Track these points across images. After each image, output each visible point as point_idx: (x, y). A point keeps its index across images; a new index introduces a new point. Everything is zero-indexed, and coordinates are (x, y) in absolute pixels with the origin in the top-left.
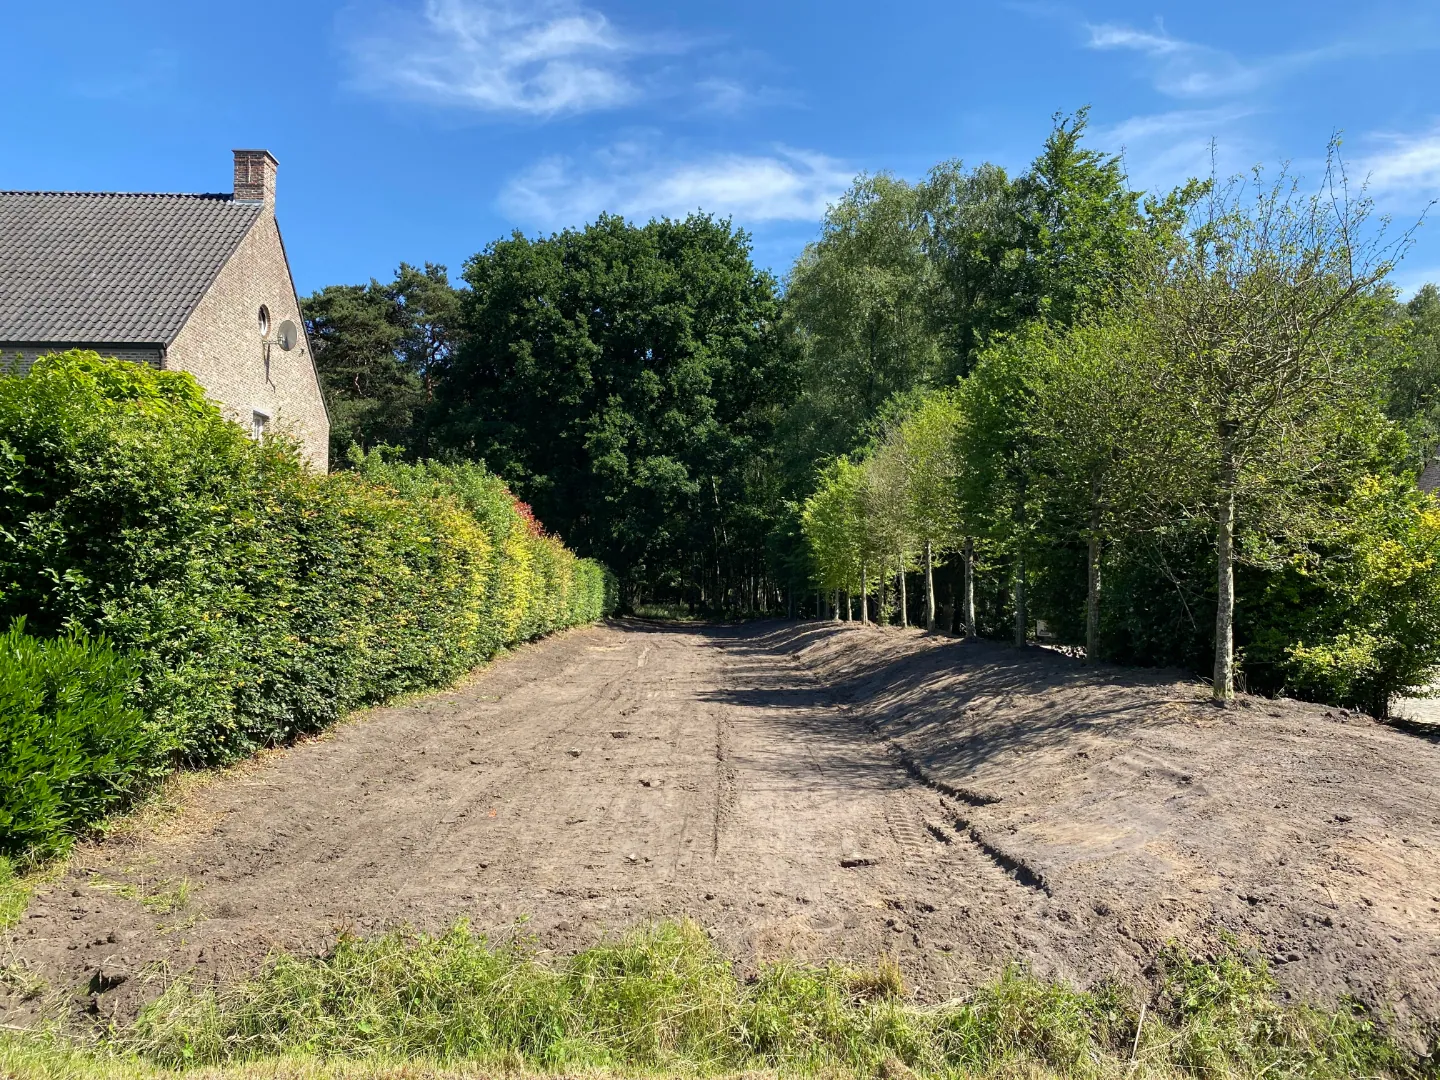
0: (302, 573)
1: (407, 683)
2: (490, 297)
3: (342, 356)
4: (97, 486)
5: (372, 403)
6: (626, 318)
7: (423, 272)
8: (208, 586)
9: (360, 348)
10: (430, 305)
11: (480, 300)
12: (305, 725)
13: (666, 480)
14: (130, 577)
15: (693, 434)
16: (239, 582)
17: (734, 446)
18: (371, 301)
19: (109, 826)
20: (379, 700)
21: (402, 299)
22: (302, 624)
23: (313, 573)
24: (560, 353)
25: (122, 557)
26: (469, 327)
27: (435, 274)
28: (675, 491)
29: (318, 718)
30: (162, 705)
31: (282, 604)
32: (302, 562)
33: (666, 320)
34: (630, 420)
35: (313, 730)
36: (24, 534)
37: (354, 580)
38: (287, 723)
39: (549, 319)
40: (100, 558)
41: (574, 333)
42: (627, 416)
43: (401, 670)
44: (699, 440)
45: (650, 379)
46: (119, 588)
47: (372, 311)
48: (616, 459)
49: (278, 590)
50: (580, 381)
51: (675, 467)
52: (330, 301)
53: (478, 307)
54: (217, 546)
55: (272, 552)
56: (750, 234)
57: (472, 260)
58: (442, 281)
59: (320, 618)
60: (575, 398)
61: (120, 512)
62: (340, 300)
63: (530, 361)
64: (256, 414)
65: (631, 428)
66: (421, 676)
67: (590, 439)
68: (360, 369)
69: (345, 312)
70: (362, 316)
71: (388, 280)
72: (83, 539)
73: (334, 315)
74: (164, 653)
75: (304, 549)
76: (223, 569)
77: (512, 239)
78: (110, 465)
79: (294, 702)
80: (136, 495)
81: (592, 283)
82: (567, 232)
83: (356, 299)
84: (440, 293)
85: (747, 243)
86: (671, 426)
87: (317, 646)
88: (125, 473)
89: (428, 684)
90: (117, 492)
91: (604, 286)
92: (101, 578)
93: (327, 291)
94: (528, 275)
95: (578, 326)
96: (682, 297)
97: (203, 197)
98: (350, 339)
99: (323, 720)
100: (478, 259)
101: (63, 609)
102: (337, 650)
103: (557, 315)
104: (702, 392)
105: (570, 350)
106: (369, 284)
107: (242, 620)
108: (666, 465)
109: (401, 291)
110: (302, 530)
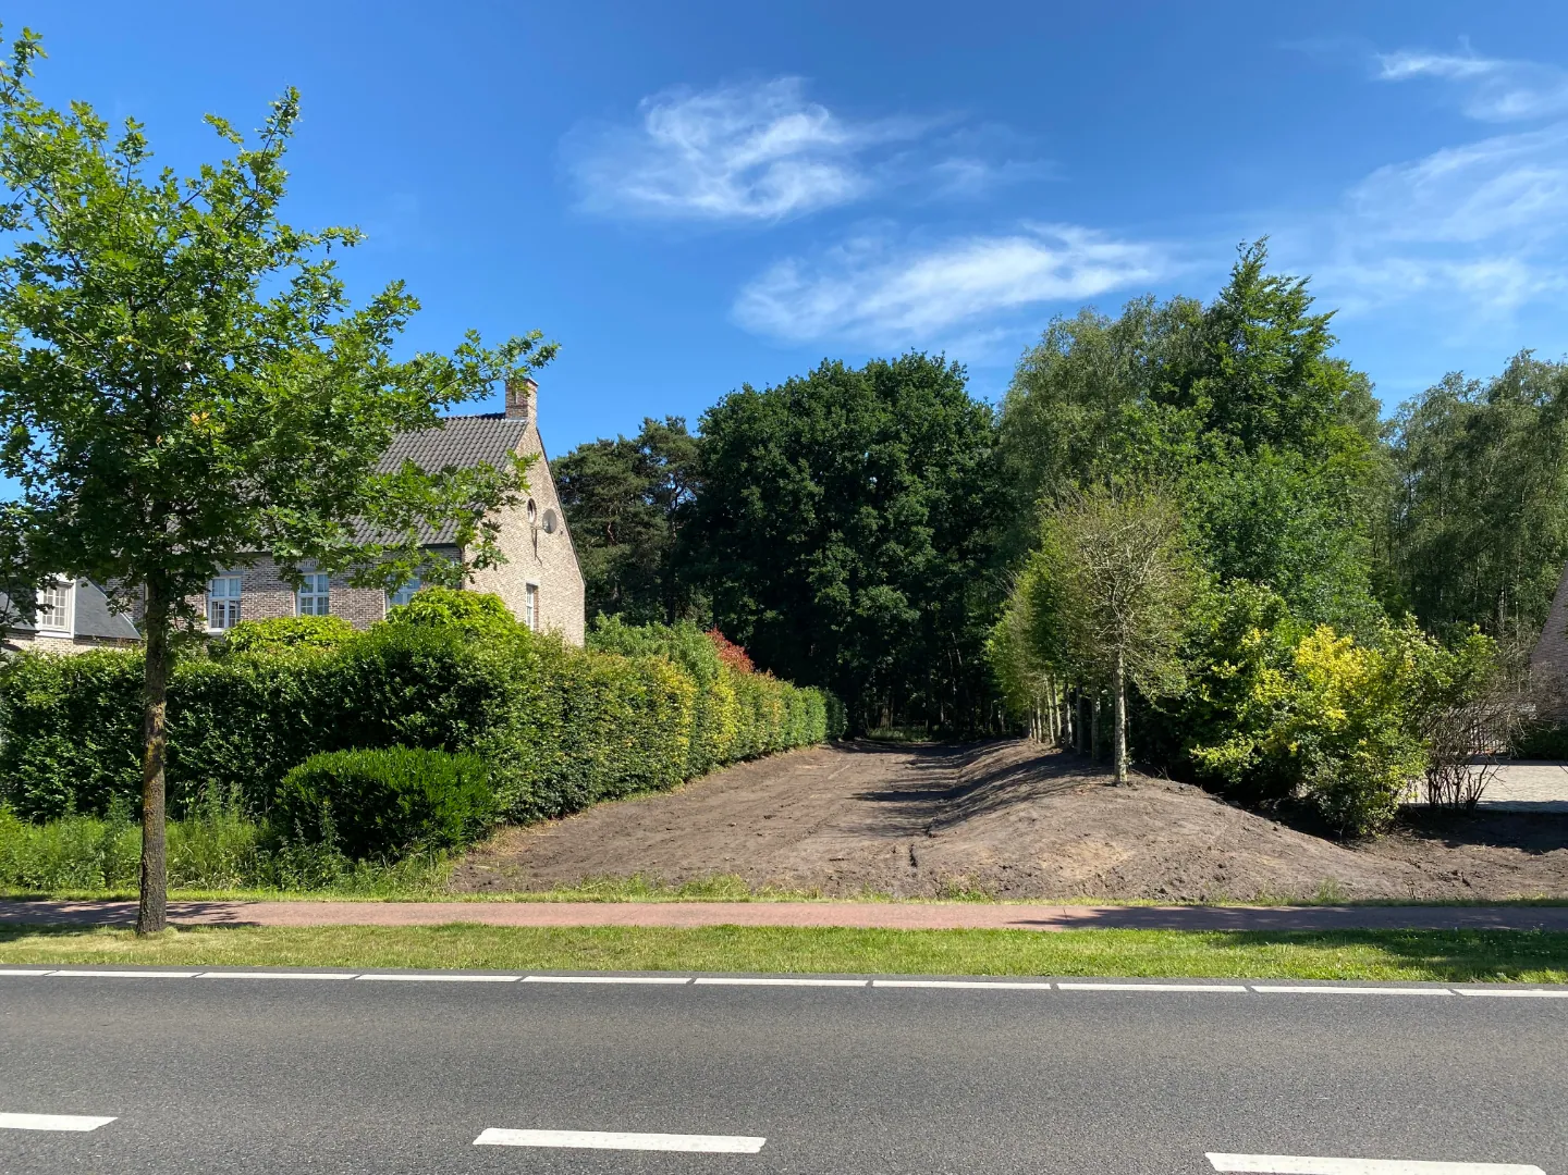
0: (565, 716)
1: (635, 786)
2: (722, 448)
3: (597, 507)
4: (470, 680)
5: (626, 548)
6: (845, 458)
7: (665, 424)
8: (519, 726)
9: (611, 500)
10: (673, 456)
11: (715, 451)
12: (569, 807)
13: (887, 608)
14: (485, 723)
15: (911, 563)
16: (533, 723)
17: (953, 572)
18: (620, 455)
19: (478, 846)
20: (616, 796)
21: (647, 451)
22: (567, 745)
23: (571, 716)
24: (785, 496)
25: (481, 713)
26: (706, 474)
27: (675, 427)
28: (894, 618)
29: (577, 804)
30: (500, 786)
31: (556, 734)
32: (565, 710)
33: (881, 459)
34: (851, 553)
35: (574, 811)
36: (439, 704)
37: (597, 718)
38: (560, 805)
39: (775, 464)
40: (471, 714)
41: (798, 477)
42: (847, 550)
43: (632, 776)
44: (917, 569)
45: (868, 515)
46: (480, 729)
47: (620, 465)
48: (838, 591)
49: (553, 726)
50: (805, 521)
51: (895, 596)
52: (583, 460)
53: (714, 457)
54: (523, 705)
55: (550, 704)
56: (965, 366)
57: (706, 413)
58: (681, 432)
59: (576, 742)
60: (800, 537)
61: (481, 692)
62: (592, 457)
63: (759, 505)
64: (528, 585)
65: (853, 560)
66: (645, 781)
67: (813, 573)
68: (613, 519)
69: (597, 468)
70: (612, 470)
71: (632, 435)
72: (465, 705)
73: (588, 471)
74: (501, 760)
75: (566, 702)
76: (526, 717)
77: (742, 392)
78: (476, 669)
79: (563, 791)
80: (487, 684)
81: (812, 429)
82: (791, 381)
83: (606, 455)
84: (680, 444)
85: (962, 375)
86: (890, 557)
87: (575, 758)
88: (483, 673)
89: (652, 788)
90: (478, 682)
91: (823, 431)
92: (472, 724)
93: (581, 449)
94: (756, 426)
95: (800, 471)
96: (897, 437)
97: (483, 417)
98: (602, 492)
99: (581, 805)
100: (713, 413)
101: (457, 740)
102: (587, 762)
103: (782, 460)
104: (919, 523)
105: (794, 493)
106: (617, 440)
107: (536, 744)
108: (885, 594)
109: (644, 444)
110: (565, 691)
